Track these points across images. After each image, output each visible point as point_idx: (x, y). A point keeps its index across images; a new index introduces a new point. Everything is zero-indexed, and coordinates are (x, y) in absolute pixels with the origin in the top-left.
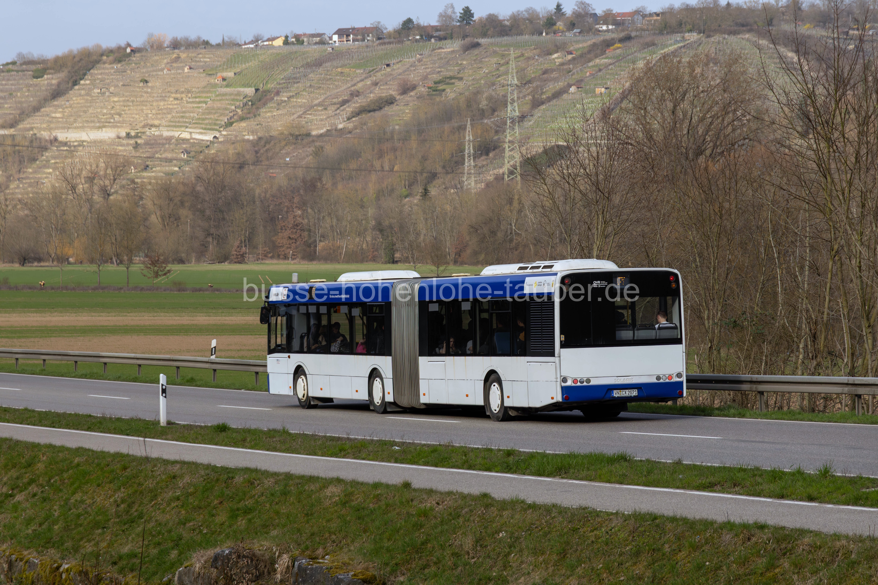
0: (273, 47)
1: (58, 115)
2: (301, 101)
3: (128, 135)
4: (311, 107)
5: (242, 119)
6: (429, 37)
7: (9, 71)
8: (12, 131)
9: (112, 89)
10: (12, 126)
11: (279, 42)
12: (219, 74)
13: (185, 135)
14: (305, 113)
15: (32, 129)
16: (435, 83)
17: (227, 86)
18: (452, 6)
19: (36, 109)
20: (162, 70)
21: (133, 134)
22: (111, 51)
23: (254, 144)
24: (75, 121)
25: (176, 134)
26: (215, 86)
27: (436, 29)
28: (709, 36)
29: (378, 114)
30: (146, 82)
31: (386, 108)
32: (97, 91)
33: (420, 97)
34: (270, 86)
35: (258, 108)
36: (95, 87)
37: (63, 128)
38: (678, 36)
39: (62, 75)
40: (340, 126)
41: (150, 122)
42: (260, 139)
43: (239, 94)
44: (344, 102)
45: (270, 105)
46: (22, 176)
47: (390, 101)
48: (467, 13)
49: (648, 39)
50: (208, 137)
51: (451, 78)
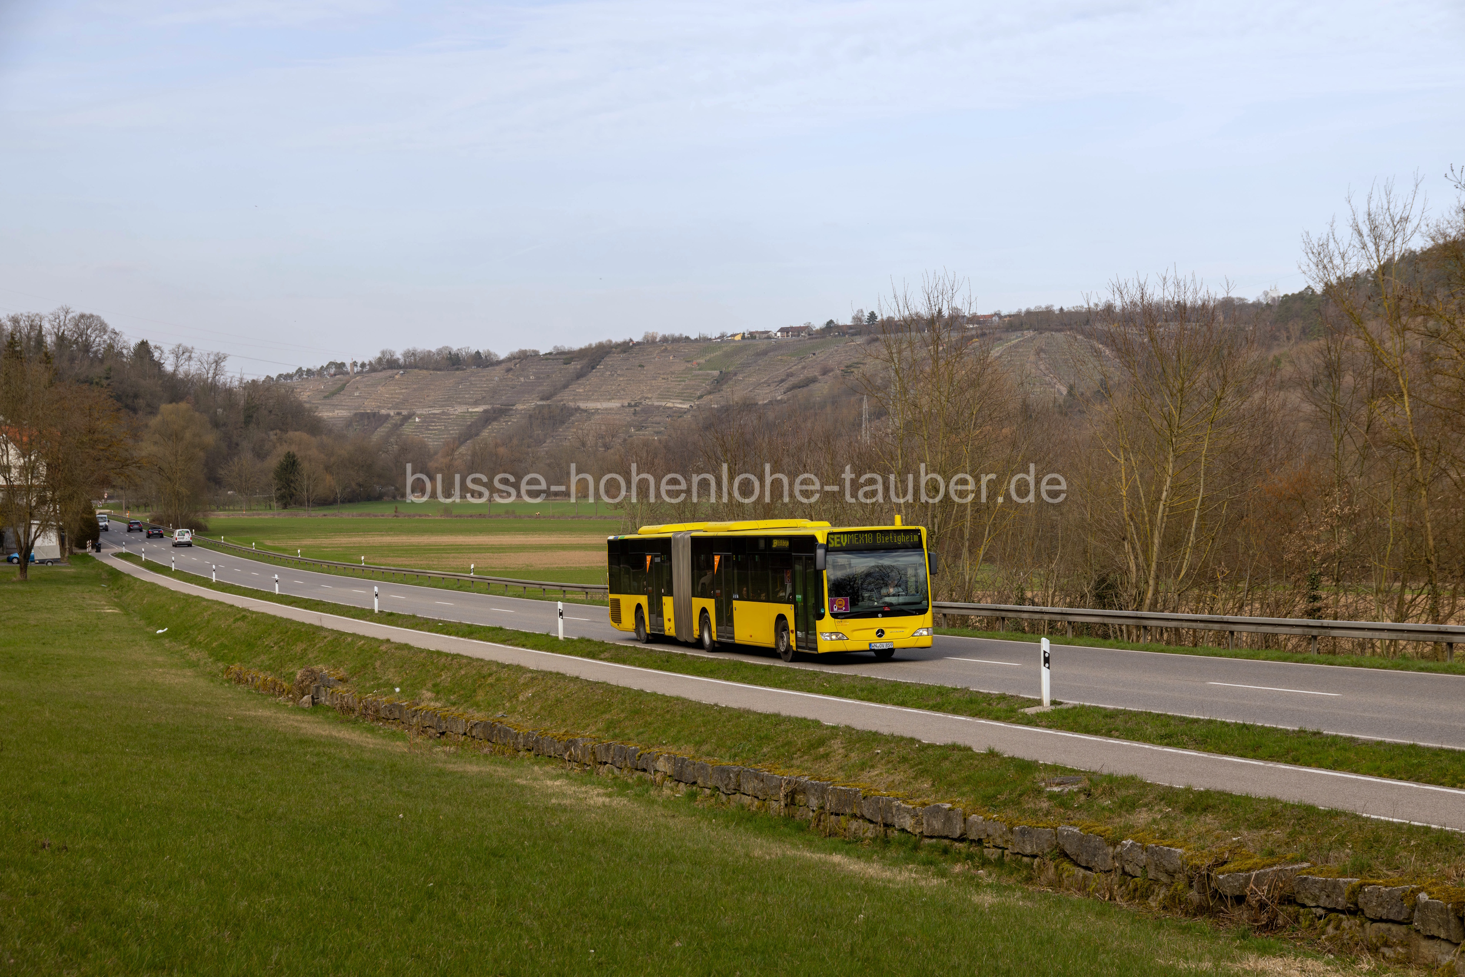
0: (734, 341)
1: (581, 390)
2: (753, 380)
3: (630, 405)
4: (760, 384)
5: (710, 393)
6: (844, 334)
7: (547, 359)
8: (548, 402)
9: (619, 372)
10: (548, 399)
11: (738, 338)
12: (695, 361)
13: (670, 405)
14: (754, 388)
15: (562, 400)
16: (847, 367)
17: (700, 369)
18: (862, 311)
19: (565, 386)
20: (654, 358)
21: (633, 403)
22: (618, 345)
23: (718, 410)
24: (593, 395)
25: (663, 404)
26: (692, 369)
27: (850, 327)
28: (1041, 333)
29: (805, 390)
30: (643, 366)
31: (811, 385)
32: (608, 373)
33: (836, 377)
34: (731, 369)
35: (721, 385)
36: (607, 370)
37: (584, 400)
38: (1019, 334)
39: (585, 361)
40: (779, 398)
41: (646, 396)
42: (723, 407)
43: (708, 375)
44: (782, 381)
45: (730, 382)
46: (555, 434)
47: (814, 380)
48: (873, 316)
49: (998, 335)
50: (686, 406)
51: (857, 363)
